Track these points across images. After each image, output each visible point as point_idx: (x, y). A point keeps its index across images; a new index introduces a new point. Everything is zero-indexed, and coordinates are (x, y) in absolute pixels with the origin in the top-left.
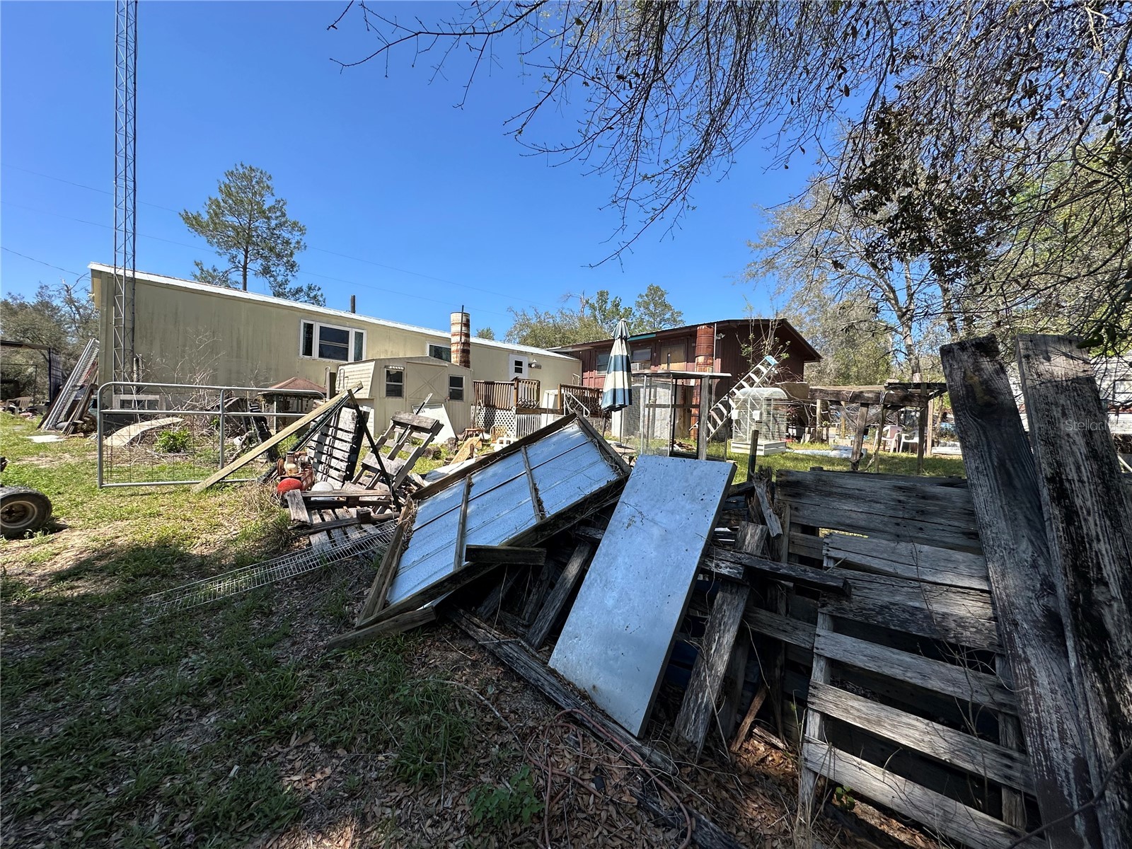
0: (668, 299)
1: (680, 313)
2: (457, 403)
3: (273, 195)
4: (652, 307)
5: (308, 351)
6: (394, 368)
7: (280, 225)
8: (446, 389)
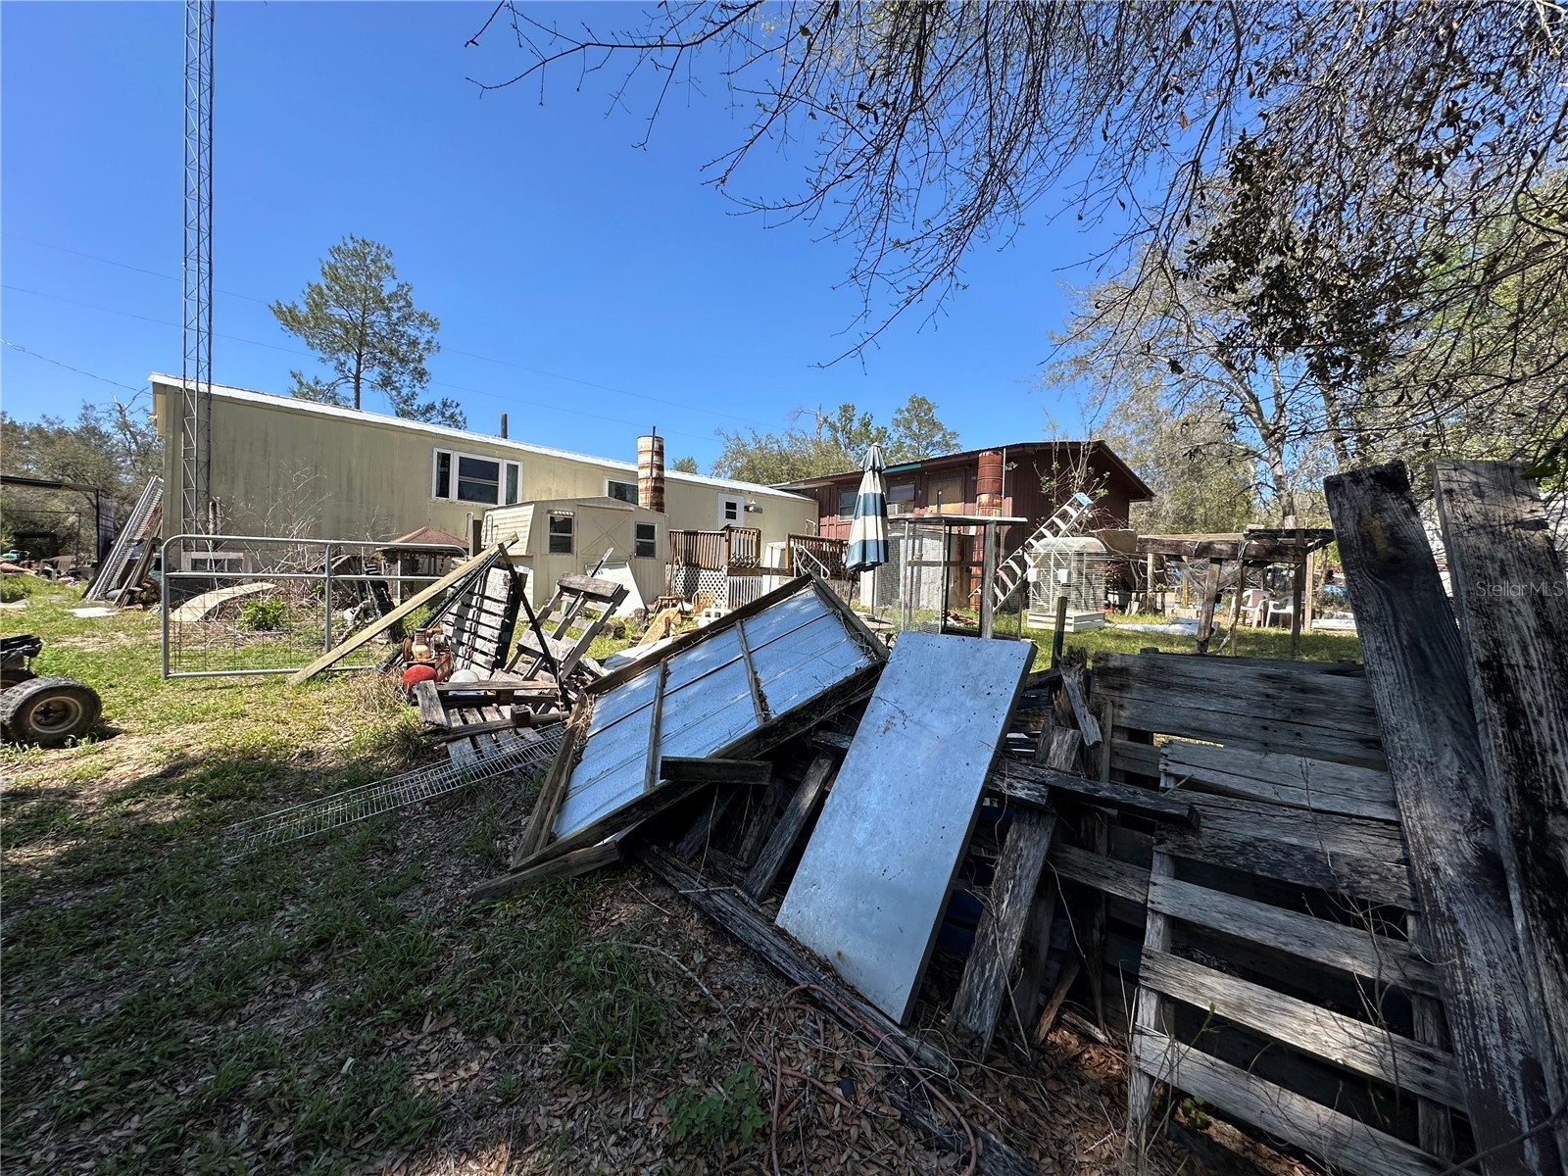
0: (937, 415)
1: (954, 435)
2: (646, 561)
3: (394, 277)
4: (915, 426)
5: (443, 492)
6: (561, 513)
7: (406, 318)
8: (631, 542)
